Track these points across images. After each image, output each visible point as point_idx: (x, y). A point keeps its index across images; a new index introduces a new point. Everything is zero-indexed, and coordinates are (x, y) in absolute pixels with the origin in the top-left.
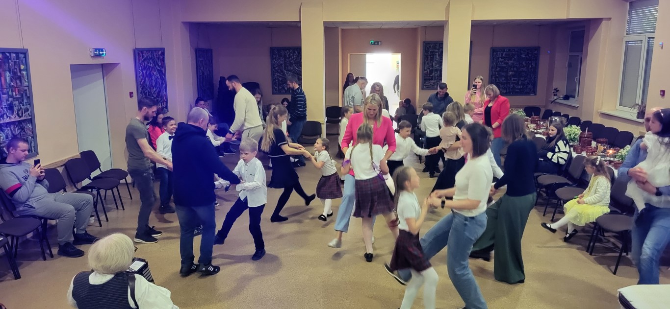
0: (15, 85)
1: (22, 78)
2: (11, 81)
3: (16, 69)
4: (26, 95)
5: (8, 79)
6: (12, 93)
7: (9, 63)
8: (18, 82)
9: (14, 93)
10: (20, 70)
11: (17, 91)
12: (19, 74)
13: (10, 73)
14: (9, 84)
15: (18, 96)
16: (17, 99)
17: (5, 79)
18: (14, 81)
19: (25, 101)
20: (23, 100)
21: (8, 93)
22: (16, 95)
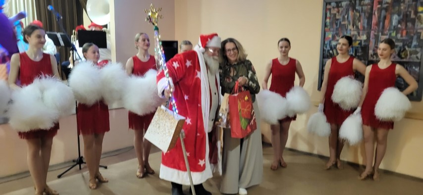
0: (404, 28)
1: (417, 20)
2: (399, 22)
3: (410, 12)
4: (419, 37)
5: (394, 22)
6: (396, 34)
7: (400, 6)
8: (410, 25)
9: (399, 36)
10: (416, 12)
11: (404, 32)
12: (413, 16)
13: (399, 15)
14: (394, 27)
15: (404, 38)
16: (403, 41)
17: (391, 22)
18: (403, 24)
19: (415, 43)
20: (411, 43)
21: (390, 34)
22: (402, 36)
